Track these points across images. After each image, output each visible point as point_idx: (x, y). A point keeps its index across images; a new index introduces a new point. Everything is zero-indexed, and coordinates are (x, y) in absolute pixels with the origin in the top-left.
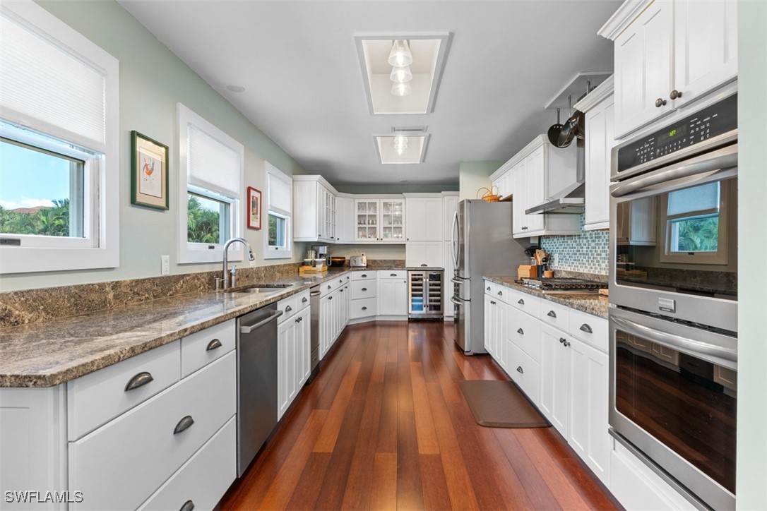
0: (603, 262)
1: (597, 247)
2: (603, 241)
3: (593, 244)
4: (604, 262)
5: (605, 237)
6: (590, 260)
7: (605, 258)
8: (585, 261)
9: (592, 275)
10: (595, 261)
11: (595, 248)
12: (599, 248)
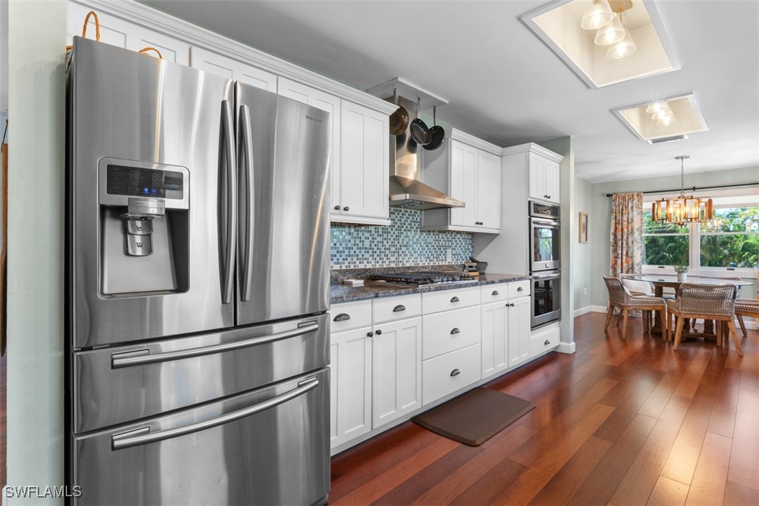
0: (392, 256)
1: (385, 242)
2: (392, 236)
3: (380, 239)
4: (394, 256)
5: (394, 233)
6: (375, 255)
7: (394, 252)
8: (367, 256)
9: (385, 269)
10: (383, 255)
11: (383, 242)
12: (387, 242)
